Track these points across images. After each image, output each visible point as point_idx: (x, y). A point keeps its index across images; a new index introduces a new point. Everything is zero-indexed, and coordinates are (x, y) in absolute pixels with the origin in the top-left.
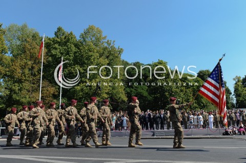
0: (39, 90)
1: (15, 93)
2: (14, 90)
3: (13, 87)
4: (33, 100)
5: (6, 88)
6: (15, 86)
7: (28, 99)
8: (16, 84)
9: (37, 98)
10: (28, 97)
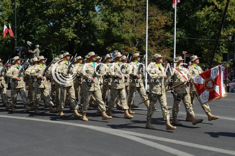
0: (146, 20)
1: (115, 26)
2: (113, 23)
3: (112, 18)
4: (138, 35)
5: (102, 20)
6: (113, 16)
7: (131, 34)
8: (115, 14)
9: (143, 33)
10: (131, 31)
